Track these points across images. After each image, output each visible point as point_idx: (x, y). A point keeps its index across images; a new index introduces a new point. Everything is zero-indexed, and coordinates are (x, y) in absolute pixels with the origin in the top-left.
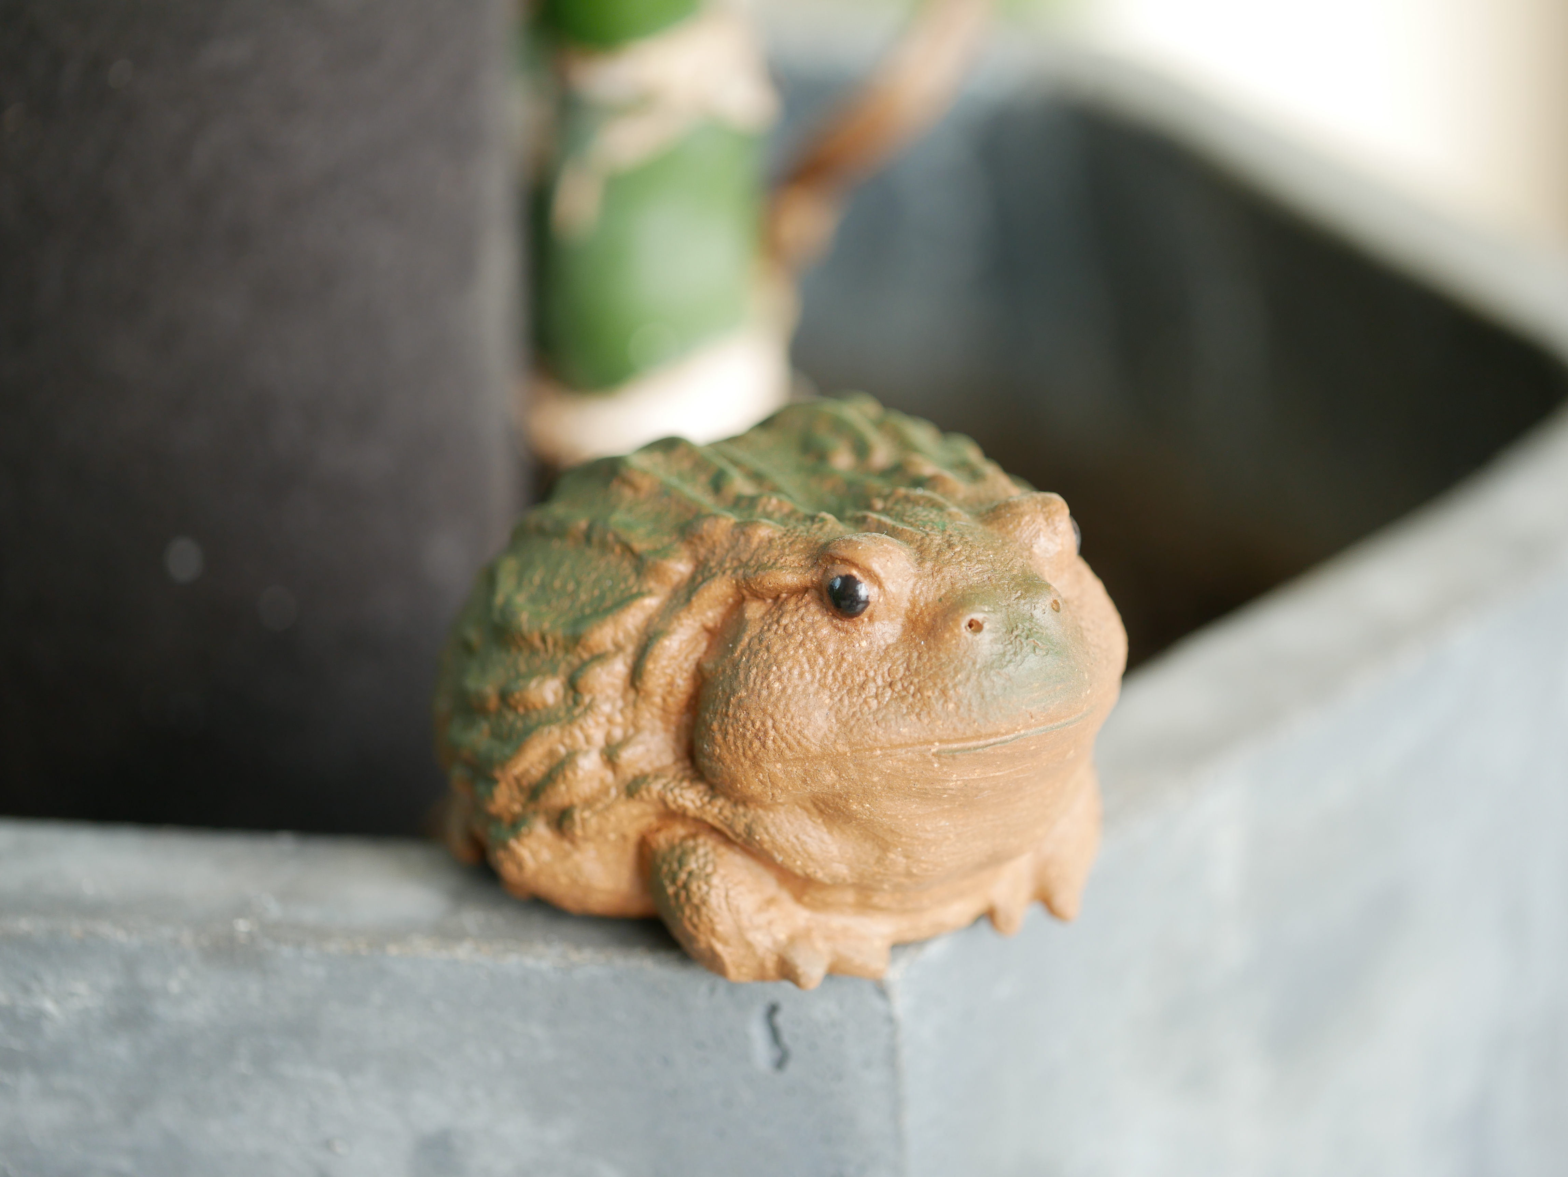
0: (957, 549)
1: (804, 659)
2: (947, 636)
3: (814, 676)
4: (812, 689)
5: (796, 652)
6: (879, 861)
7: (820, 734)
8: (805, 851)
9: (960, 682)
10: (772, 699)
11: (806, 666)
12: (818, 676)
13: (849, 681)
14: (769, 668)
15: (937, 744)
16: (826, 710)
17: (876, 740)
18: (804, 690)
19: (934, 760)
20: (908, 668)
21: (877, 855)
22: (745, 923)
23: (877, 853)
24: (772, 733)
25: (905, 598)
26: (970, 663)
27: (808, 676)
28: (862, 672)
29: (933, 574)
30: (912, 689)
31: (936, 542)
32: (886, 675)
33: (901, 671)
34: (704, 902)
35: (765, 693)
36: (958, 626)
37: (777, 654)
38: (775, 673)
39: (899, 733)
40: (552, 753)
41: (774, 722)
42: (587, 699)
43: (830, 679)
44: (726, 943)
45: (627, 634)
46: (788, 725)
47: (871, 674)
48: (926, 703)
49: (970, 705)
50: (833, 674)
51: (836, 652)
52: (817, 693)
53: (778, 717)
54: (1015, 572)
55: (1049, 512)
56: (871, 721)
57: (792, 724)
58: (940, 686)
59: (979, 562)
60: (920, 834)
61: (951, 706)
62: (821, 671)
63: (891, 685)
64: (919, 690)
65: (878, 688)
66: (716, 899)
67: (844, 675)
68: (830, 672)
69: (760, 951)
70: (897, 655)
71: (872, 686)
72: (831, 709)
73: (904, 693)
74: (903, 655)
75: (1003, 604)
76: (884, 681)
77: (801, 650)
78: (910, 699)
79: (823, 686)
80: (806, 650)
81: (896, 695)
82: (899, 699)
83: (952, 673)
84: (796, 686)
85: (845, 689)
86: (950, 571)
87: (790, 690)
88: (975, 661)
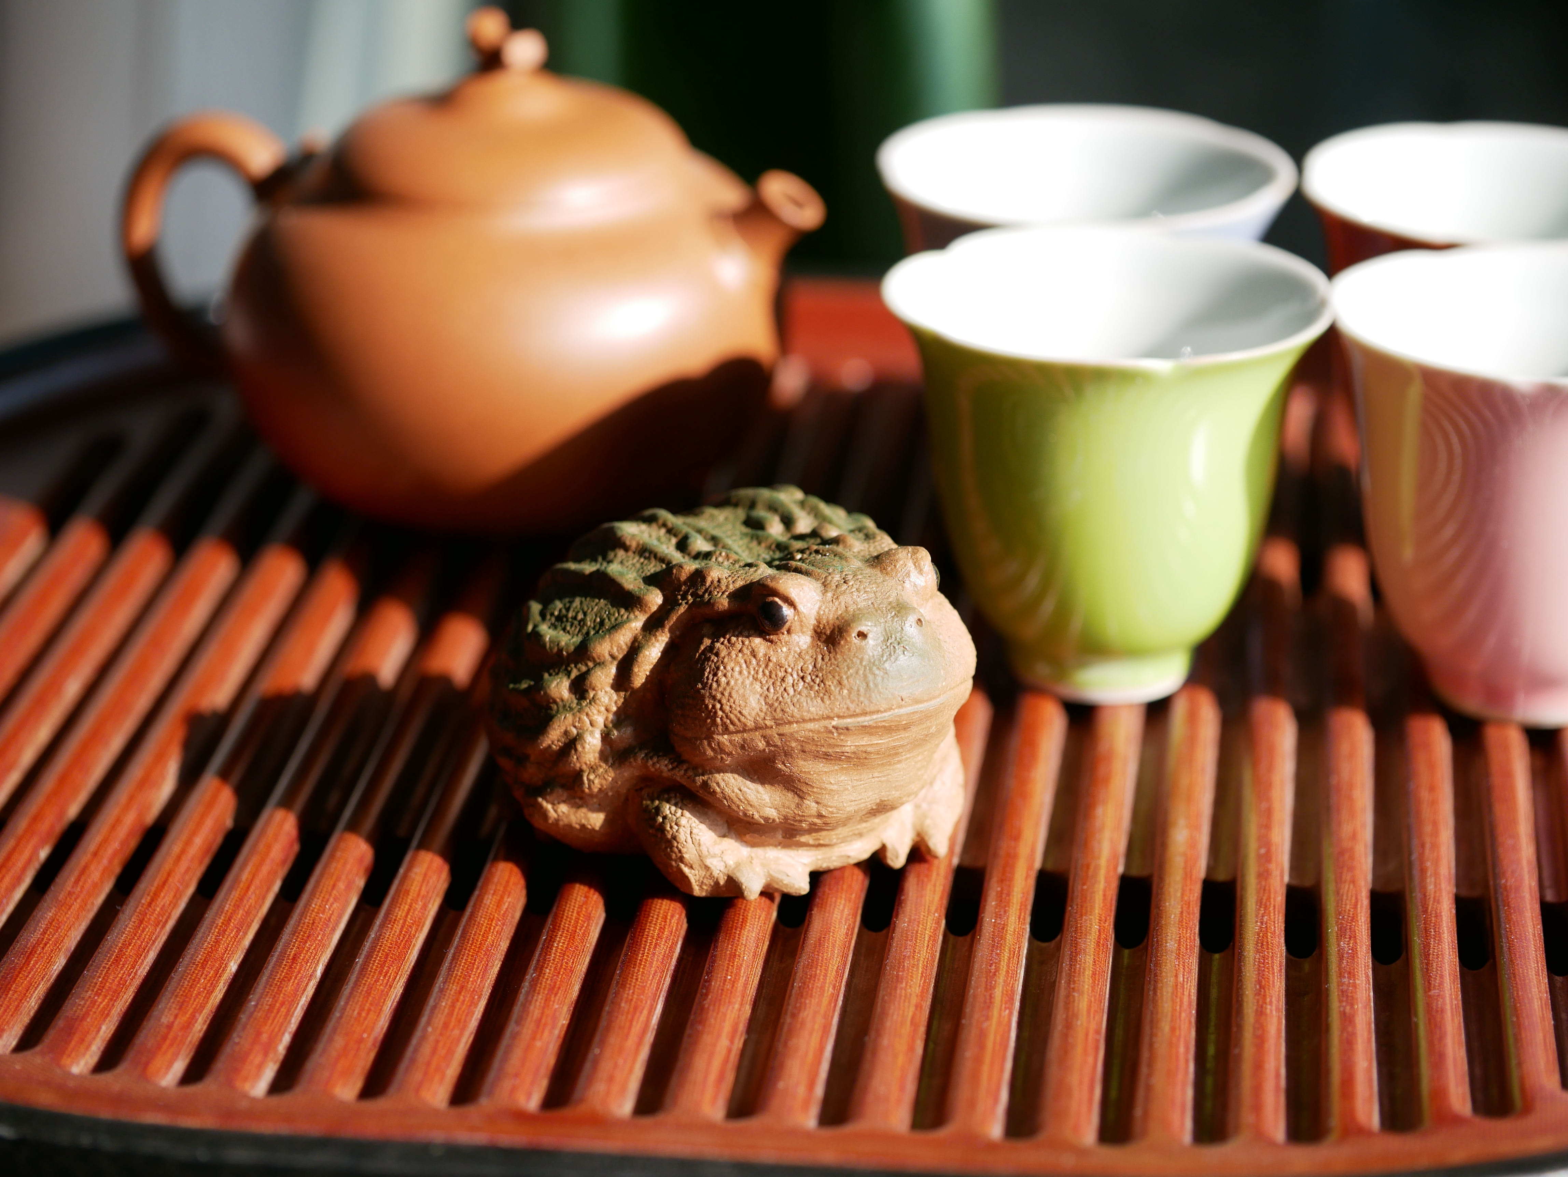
0: (851, 584)
1: (743, 661)
2: (842, 642)
3: (749, 673)
4: (747, 682)
5: (737, 656)
6: (798, 806)
7: (754, 713)
8: (745, 799)
9: (851, 675)
10: (720, 689)
11: (744, 666)
12: (752, 672)
13: (773, 676)
14: (718, 668)
15: (836, 719)
16: (758, 696)
17: (792, 716)
18: (743, 683)
19: (834, 730)
20: (815, 666)
21: (797, 801)
22: (705, 852)
23: (797, 799)
24: (720, 713)
25: (813, 618)
26: (858, 662)
27: (745, 672)
28: (783, 670)
29: (832, 600)
30: (818, 680)
31: (836, 579)
32: (800, 672)
33: (811, 667)
34: (674, 838)
35: (715, 685)
36: (850, 635)
37: (724, 658)
38: (722, 671)
39: (809, 711)
40: (566, 733)
41: (722, 705)
42: (592, 694)
43: (760, 675)
44: (691, 867)
45: (619, 648)
46: (731, 707)
47: (790, 670)
48: (827, 691)
49: (858, 691)
50: (763, 671)
51: (765, 655)
52: (752, 684)
53: (724, 701)
54: (890, 600)
55: (917, 559)
56: (790, 703)
57: (734, 706)
58: (837, 678)
59: (865, 592)
60: (827, 786)
61: (845, 691)
62: (754, 669)
63: (802, 678)
64: (822, 681)
65: (794, 681)
66: (683, 835)
67: (770, 672)
68: (761, 670)
69: (716, 873)
70: (807, 657)
71: (790, 680)
72: (761, 695)
73: (812, 683)
74: (812, 657)
75: (883, 620)
76: (798, 675)
77: (740, 655)
78: (817, 688)
79: (756, 679)
80: (744, 655)
81: (806, 685)
82: (809, 688)
83: (846, 669)
84: (737, 680)
85: (771, 681)
86: (845, 599)
87: (732, 683)
88: (861, 661)
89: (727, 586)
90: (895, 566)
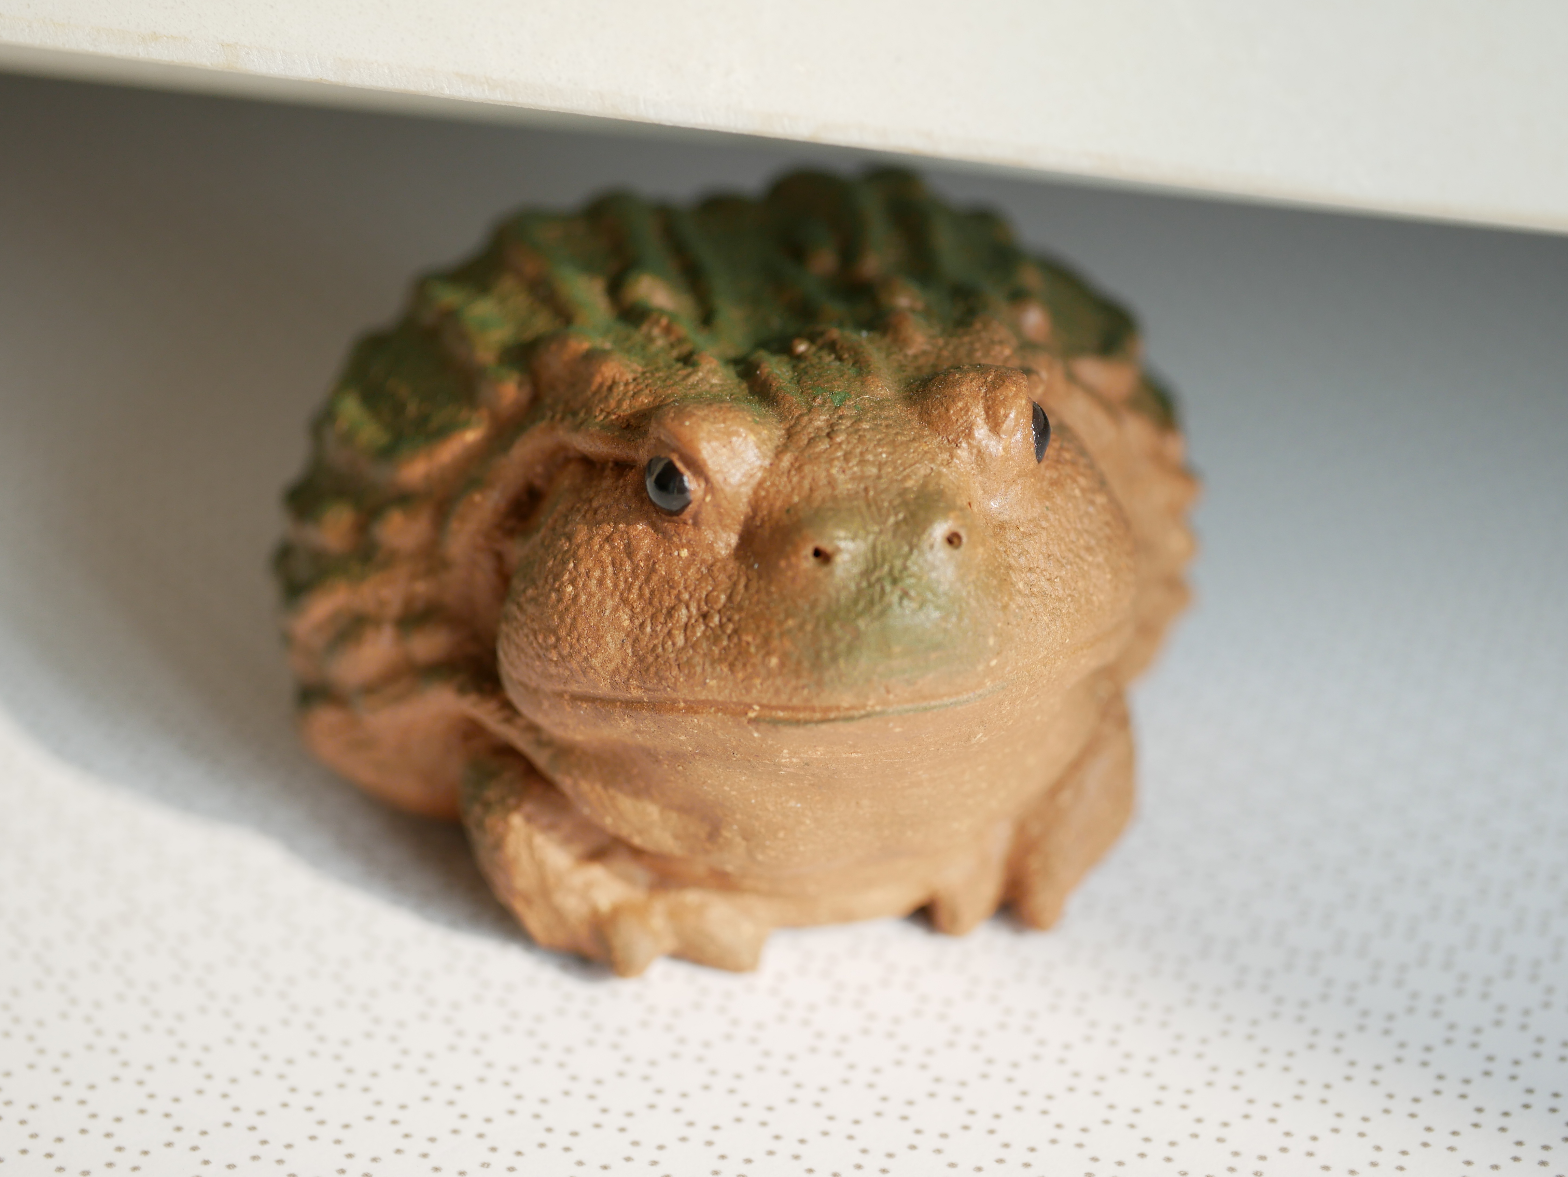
0: (838, 440)
1: (608, 560)
2: (783, 563)
3: (616, 586)
4: (610, 603)
5: (601, 548)
7: (611, 667)
8: (615, 807)
9: (789, 631)
10: (561, 607)
11: (610, 569)
12: (622, 585)
13: (656, 602)
14: (564, 563)
15: (755, 707)
16: (623, 635)
17: (675, 689)
18: (601, 603)
20: (730, 598)
25: (745, 500)
26: (806, 607)
27: (609, 583)
28: (673, 592)
29: (789, 472)
30: (730, 628)
31: (818, 423)
32: (703, 603)
33: (723, 598)
34: (499, 846)
35: (554, 596)
37: (578, 547)
38: (570, 573)
39: (704, 686)
43: (633, 596)
44: (528, 901)
46: (572, 646)
47: (686, 596)
48: (743, 652)
49: (799, 664)
50: (640, 588)
51: (648, 557)
52: (615, 609)
53: (563, 633)
54: (910, 483)
55: (994, 400)
56: (672, 662)
57: (577, 646)
58: (763, 630)
61: (774, 661)
62: (626, 581)
63: (705, 616)
64: (735, 631)
65: (689, 618)
67: (652, 592)
68: (637, 584)
69: (572, 921)
70: (722, 577)
71: (683, 614)
72: (628, 635)
73: (719, 632)
74: (729, 577)
75: (876, 529)
76: (699, 609)
77: (607, 547)
78: (725, 643)
79: (625, 601)
80: (613, 548)
81: (709, 632)
82: (712, 639)
83: (782, 616)
84: (591, 595)
85: (651, 610)
86: (817, 472)
87: (583, 598)
88: (813, 605)
90: (947, 410)
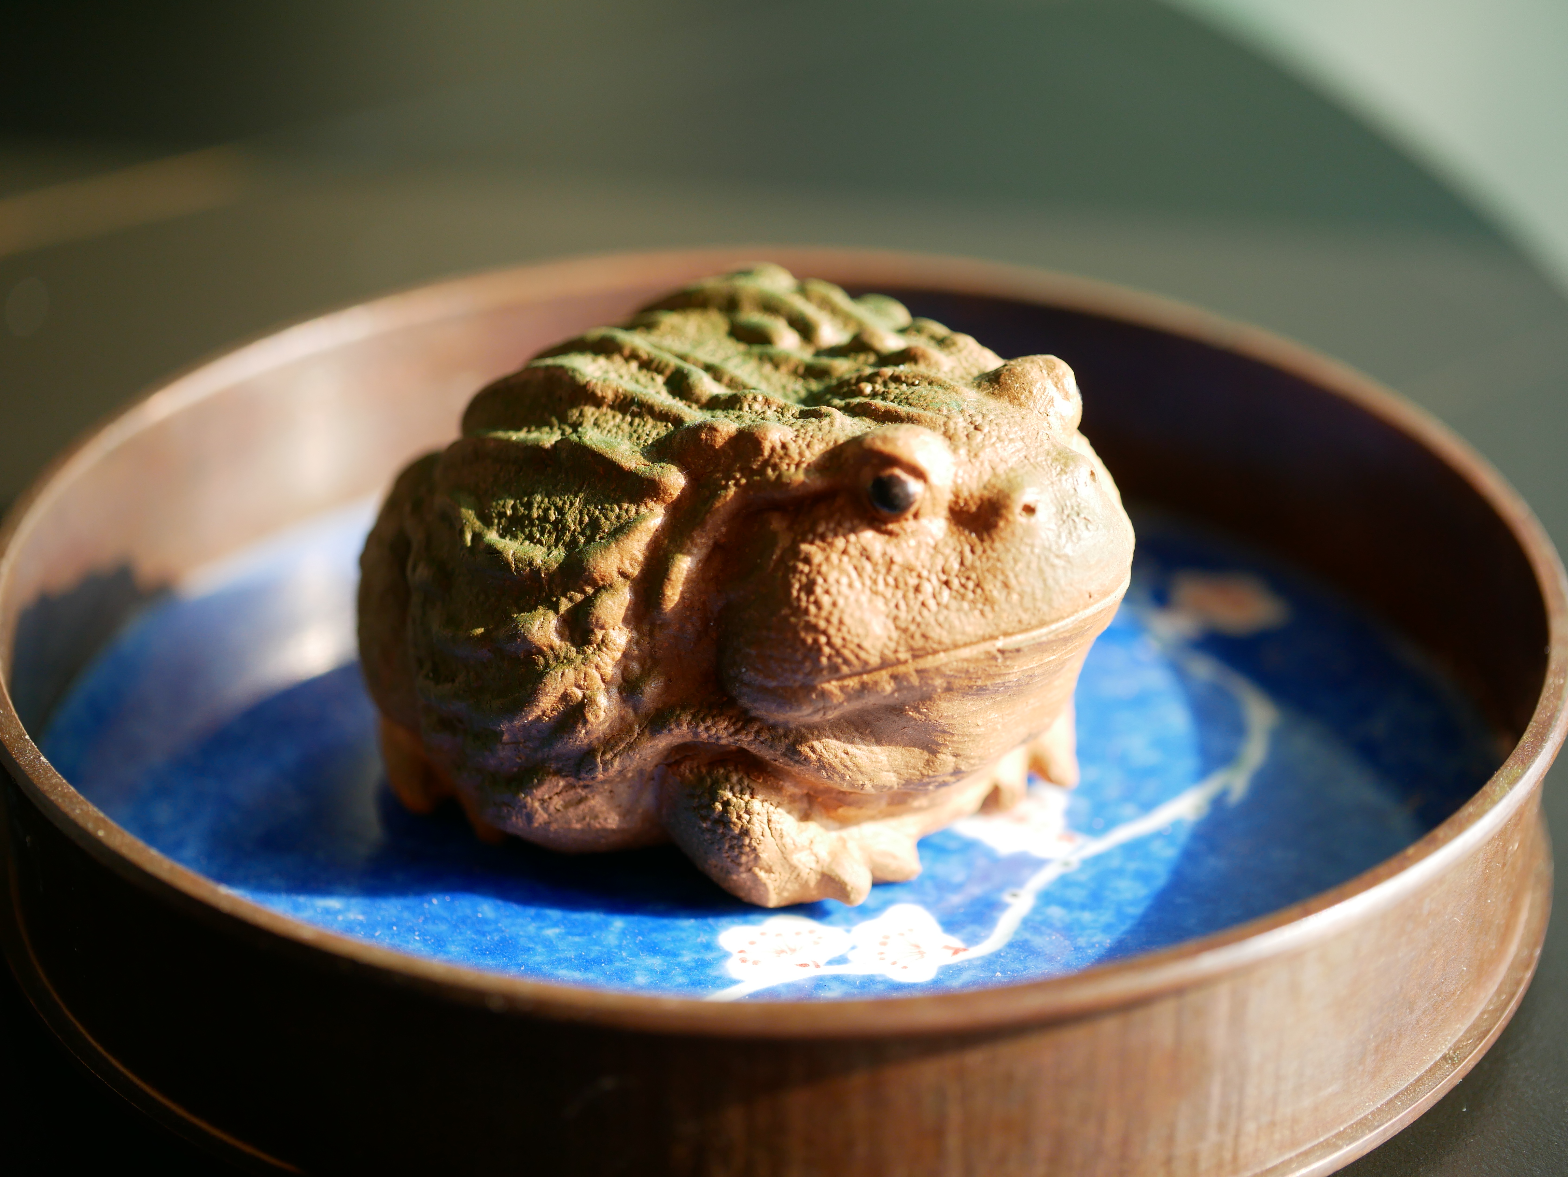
0: (985, 429)
1: (851, 568)
2: (1002, 524)
3: (863, 584)
4: (864, 599)
5: (840, 560)
6: (928, 763)
7: (879, 645)
8: (855, 765)
9: (1021, 571)
10: (824, 613)
11: (854, 574)
13: (901, 585)
14: (813, 582)
15: (1001, 638)
16: (883, 618)
17: (940, 643)
18: (856, 601)
19: (999, 655)
20: (962, 563)
21: (927, 757)
22: (790, 846)
23: (926, 755)
24: (827, 650)
25: (949, 487)
26: (1028, 550)
27: (857, 584)
28: (914, 574)
29: (970, 461)
30: (971, 585)
31: (961, 425)
32: (941, 574)
33: (956, 566)
34: (745, 832)
35: (813, 609)
36: (1012, 513)
37: (820, 565)
38: (820, 586)
39: (964, 633)
40: (565, 697)
41: (829, 638)
42: (599, 634)
43: (881, 586)
44: (769, 871)
45: (632, 559)
46: (844, 639)
47: (925, 573)
48: (988, 600)
49: (1033, 593)
50: (884, 579)
51: (884, 554)
52: (870, 601)
53: (832, 631)
54: (1047, 447)
55: (1057, 376)
56: (933, 623)
57: (848, 638)
58: (1000, 577)
59: (1011, 440)
60: (971, 730)
61: (1015, 597)
62: (870, 578)
63: (947, 583)
64: (978, 585)
65: (934, 589)
66: (758, 827)
67: (896, 580)
68: (881, 578)
69: (805, 873)
70: (948, 551)
71: (927, 588)
72: (887, 616)
73: (962, 590)
74: (954, 549)
75: (1047, 482)
76: (939, 580)
77: (845, 559)
78: (970, 595)
79: (875, 593)
80: (851, 557)
81: (954, 593)
82: (959, 597)
83: (1012, 562)
84: (846, 598)
85: (899, 594)
86: (987, 454)
87: (841, 602)
88: (1032, 546)
89: (801, 454)
90: (1030, 392)
